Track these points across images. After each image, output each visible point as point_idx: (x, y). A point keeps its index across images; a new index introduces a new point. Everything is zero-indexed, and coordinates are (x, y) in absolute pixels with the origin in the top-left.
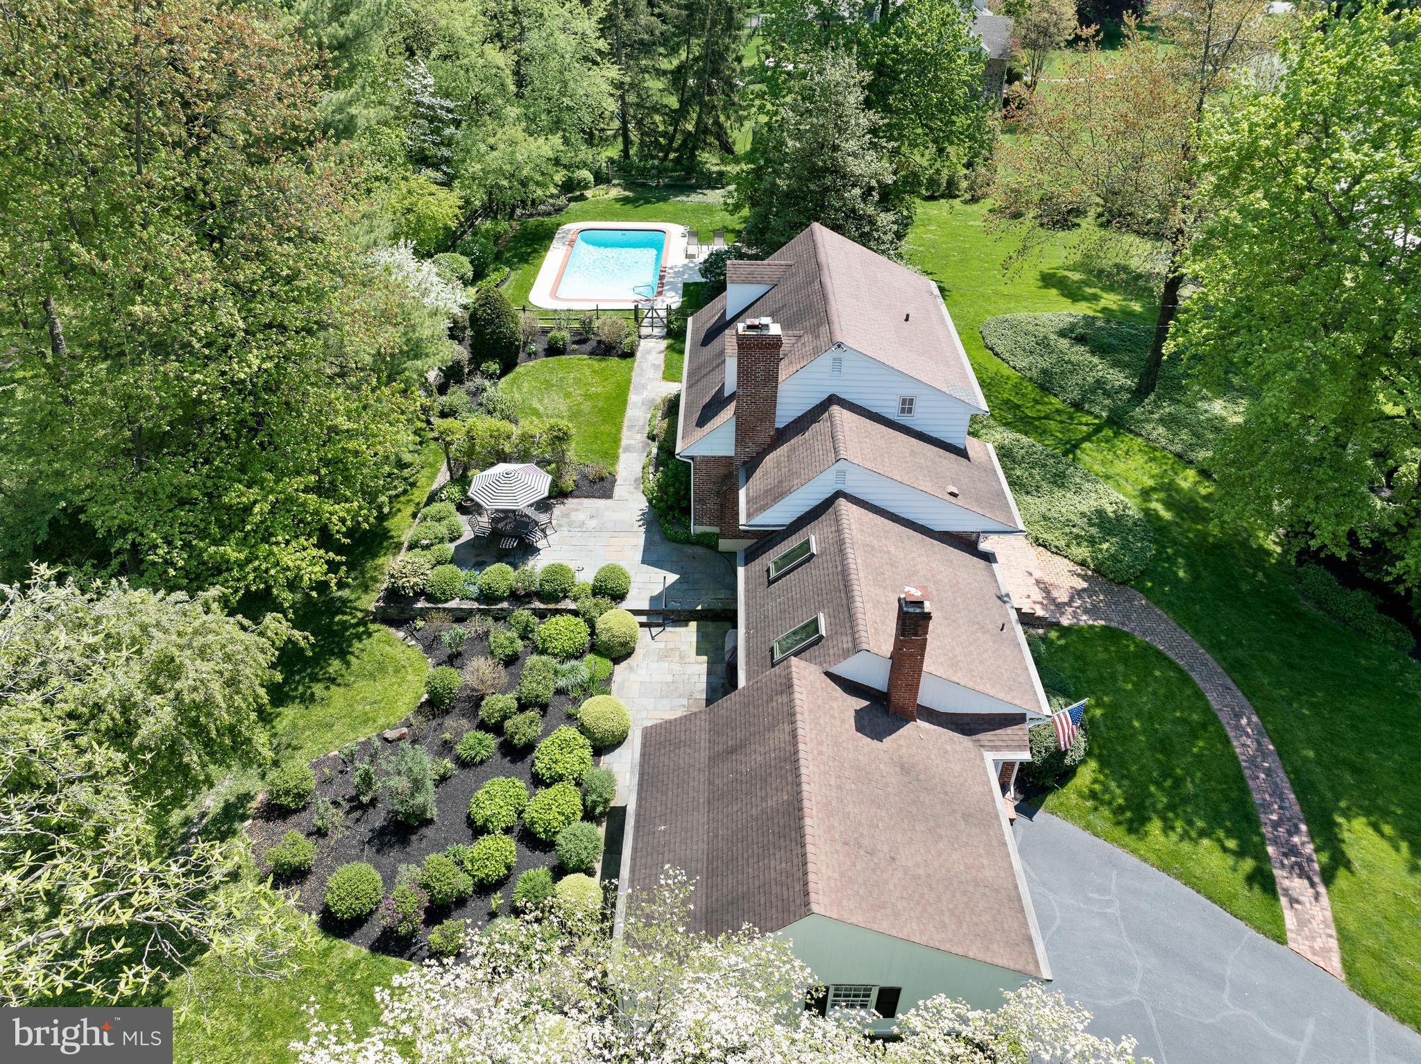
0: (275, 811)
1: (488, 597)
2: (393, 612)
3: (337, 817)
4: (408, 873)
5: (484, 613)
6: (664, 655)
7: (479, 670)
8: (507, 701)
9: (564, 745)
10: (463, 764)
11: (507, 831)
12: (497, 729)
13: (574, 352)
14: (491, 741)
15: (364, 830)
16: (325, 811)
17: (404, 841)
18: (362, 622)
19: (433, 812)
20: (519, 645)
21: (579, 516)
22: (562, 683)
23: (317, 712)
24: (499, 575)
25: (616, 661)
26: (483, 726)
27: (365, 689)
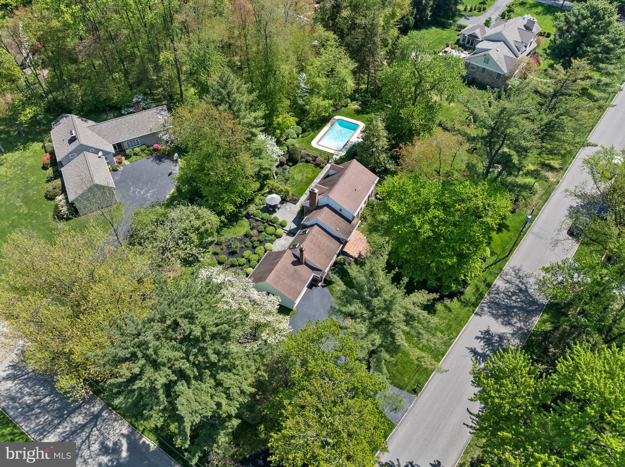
0: (218, 244)
1: (262, 219)
2: (247, 216)
3: (225, 248)
4: (231, 259)
5: (261, 222)
6: (286, 240)
7: (255, 232)
8: (256, 239)
9: (260, 249)
10: (246, 246)
11: (246, 259)
12: (252, 243)
13: (311, 163)
14: (251, 244)
15: (228, 251)
16: (224, 246)
17: (233, 255)
18: (242, 217)
19: (238, 252)
20: (263, 230)
21: (287, 207)
22: (266, 238)
23: (229, 230)
24: (266, 215)
25: (277, 238)
26: (251, 242)
27: (238, 228)
